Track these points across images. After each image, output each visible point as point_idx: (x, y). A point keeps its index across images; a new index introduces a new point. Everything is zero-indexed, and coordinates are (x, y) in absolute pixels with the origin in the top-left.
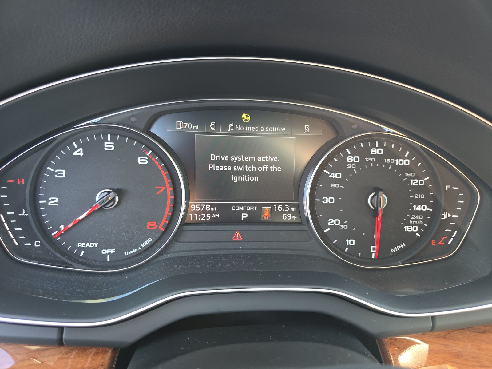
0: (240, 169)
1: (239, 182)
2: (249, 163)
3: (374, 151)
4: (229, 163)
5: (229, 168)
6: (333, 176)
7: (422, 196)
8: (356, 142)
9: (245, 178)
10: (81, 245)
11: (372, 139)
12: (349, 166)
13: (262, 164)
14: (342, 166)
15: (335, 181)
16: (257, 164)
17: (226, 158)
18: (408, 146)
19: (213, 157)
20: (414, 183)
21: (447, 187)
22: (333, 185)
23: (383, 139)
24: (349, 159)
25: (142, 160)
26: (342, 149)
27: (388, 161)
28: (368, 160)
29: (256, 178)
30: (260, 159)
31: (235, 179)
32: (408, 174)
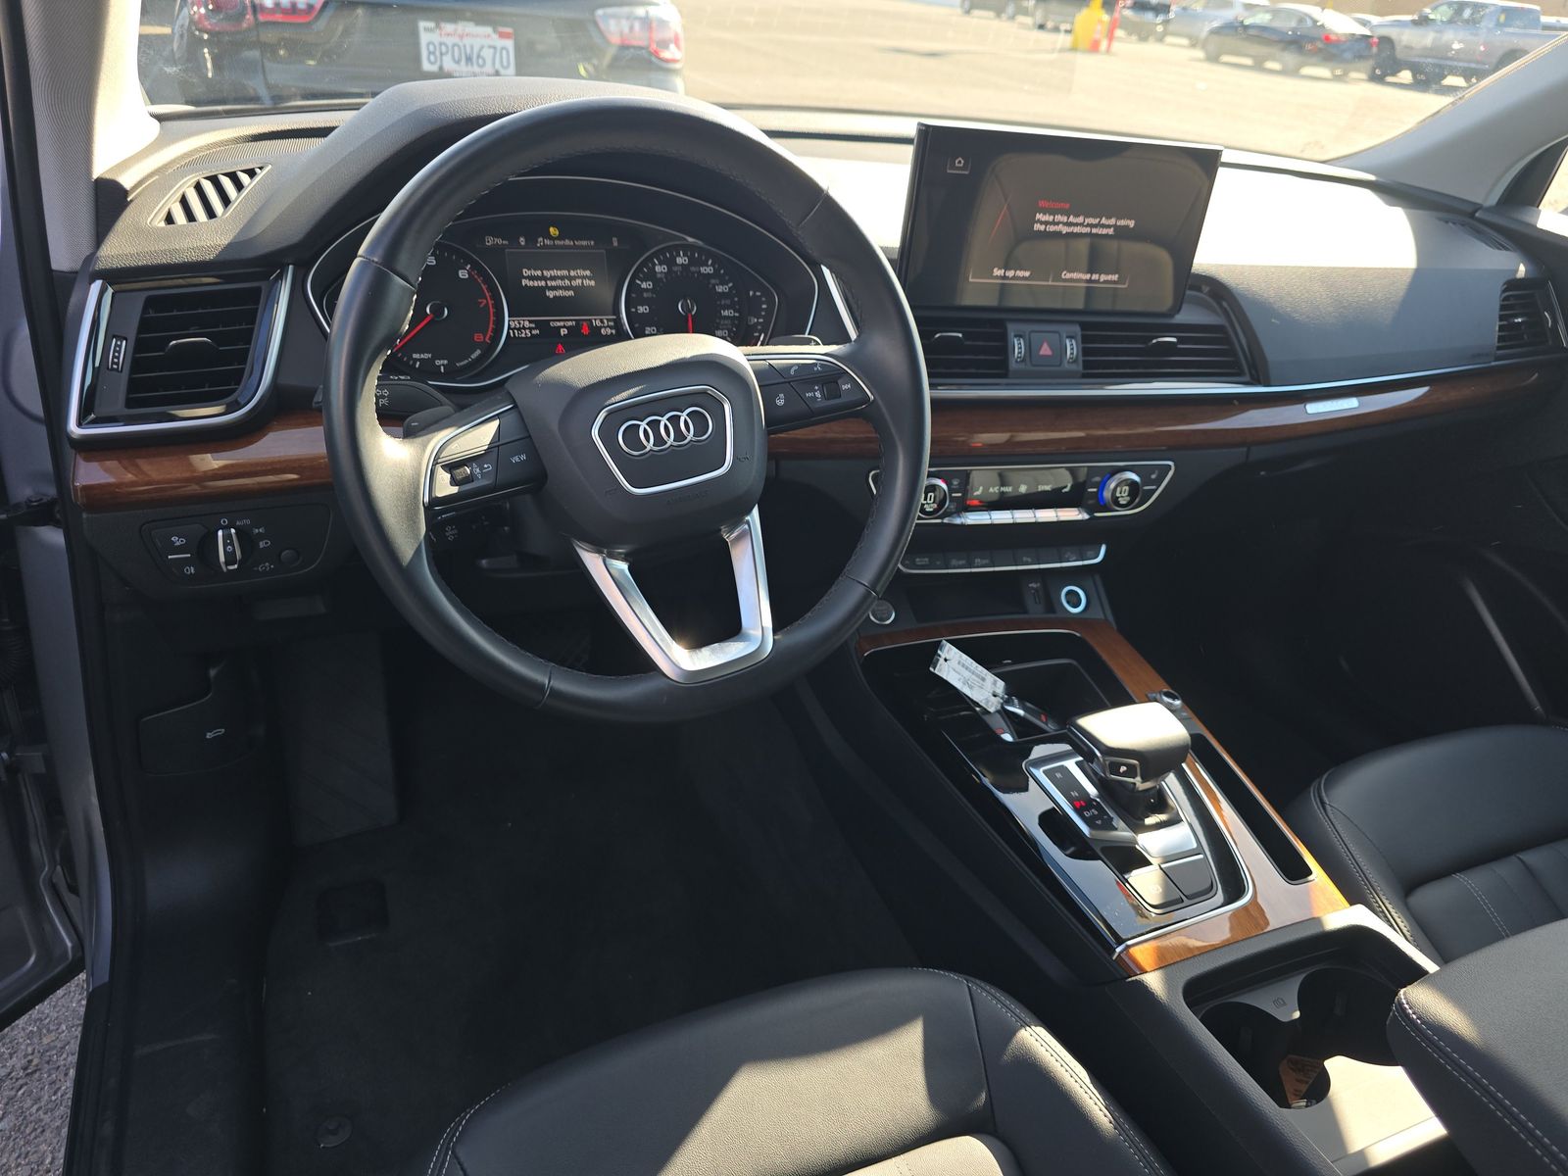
0: (554, 283)
1: (555, 297)
2: (562, 278)
3: (679, 260)
4: (543, 278)
5: (543, 283)
6: (644, 285)
7: (728, 302)
8: (662, 251)
9: (560, 293)
10: (415, 356)
11: (675, 250)
12: (659, 276)
13: (575, 278)
14: (651, 276)
15: (647, 290)
16: (571, 278)
17: (539, 273)
18: (710, 255)
19: (526, 272)
20: (720, 289)
21: (751, 293)
22: (645, 295)
23: (688, 249)
24: (658, 269)
25: (463, 274)
26: (650, 259)
27: (693, 269)
28: (675, 269)
29: (571, 293)
30: (572, 273)
31: (550, 294)
32: (713, 281)
